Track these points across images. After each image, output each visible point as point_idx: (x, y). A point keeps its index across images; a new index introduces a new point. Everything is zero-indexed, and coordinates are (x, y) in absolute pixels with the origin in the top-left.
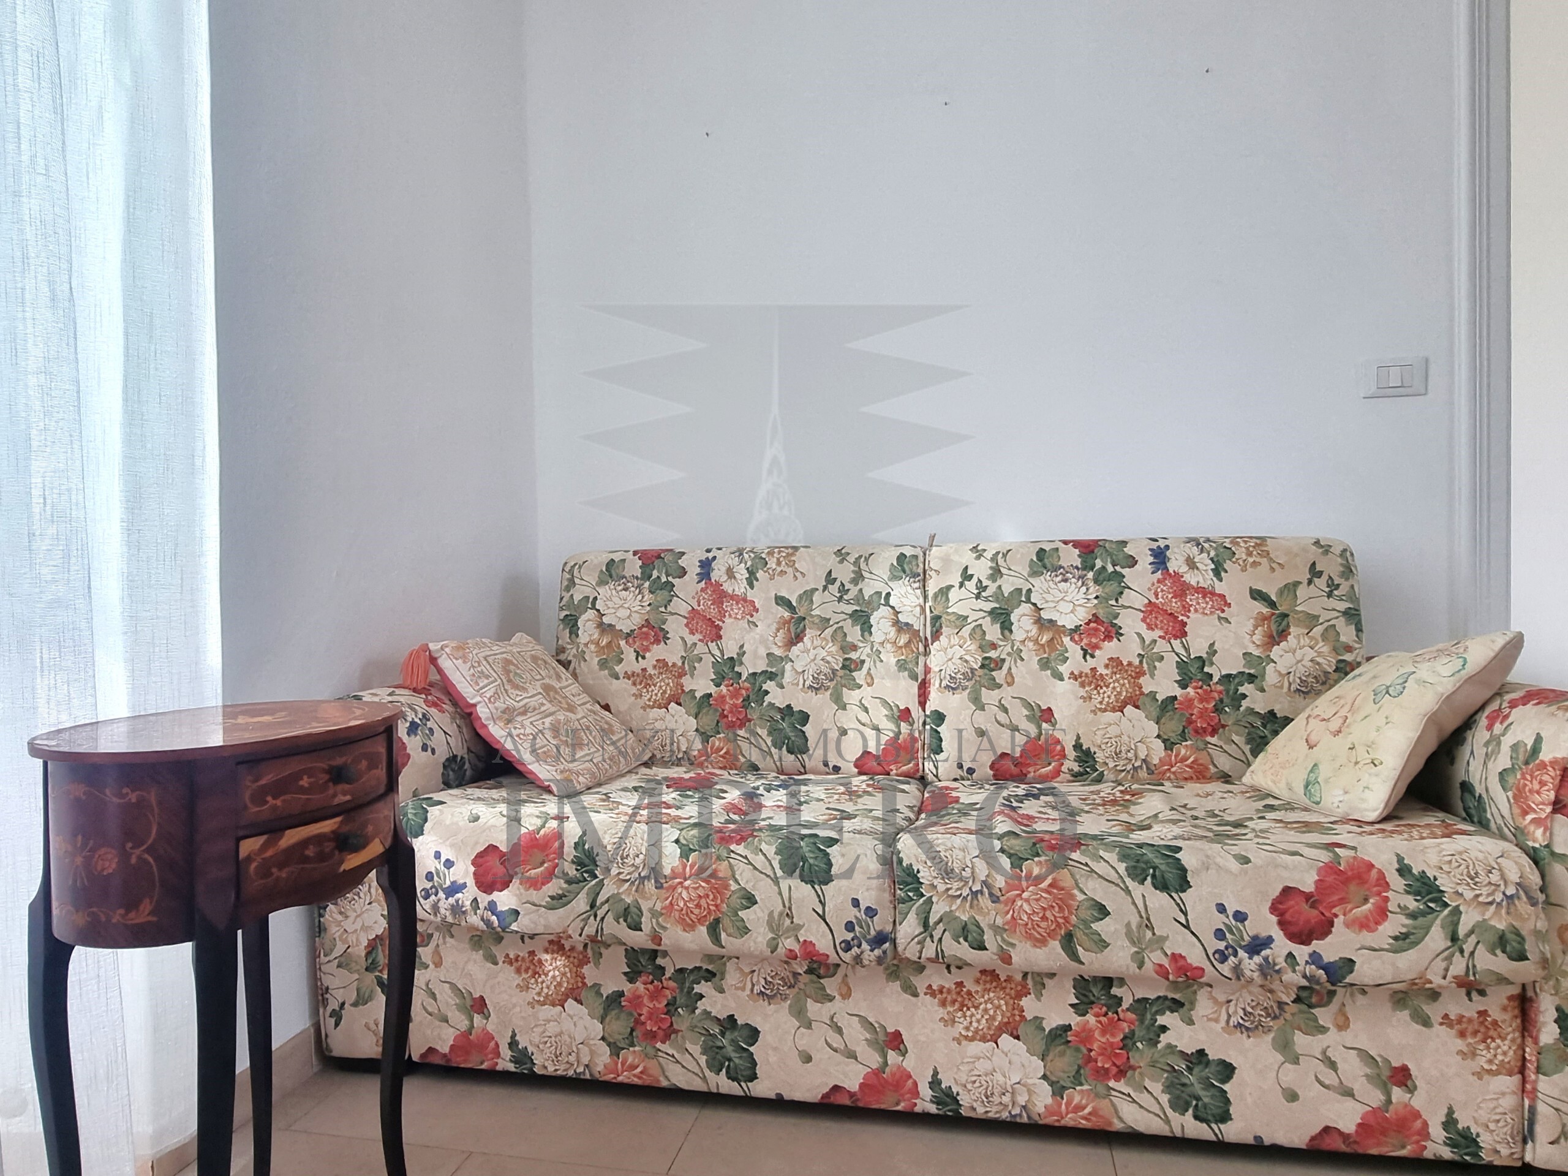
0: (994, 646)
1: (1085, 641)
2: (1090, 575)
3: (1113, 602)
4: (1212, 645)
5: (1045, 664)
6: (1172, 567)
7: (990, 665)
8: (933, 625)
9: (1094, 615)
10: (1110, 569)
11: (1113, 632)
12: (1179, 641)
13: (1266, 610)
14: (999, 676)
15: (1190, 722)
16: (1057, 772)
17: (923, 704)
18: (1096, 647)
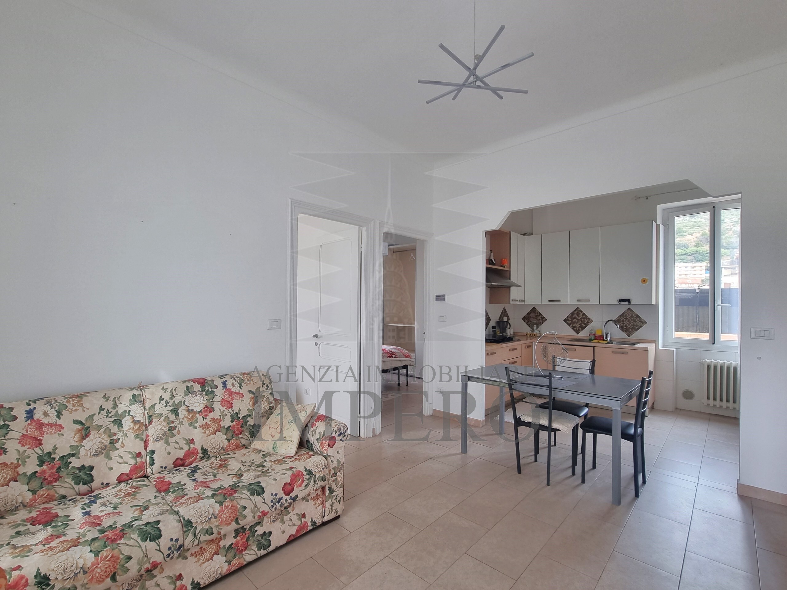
0: (173, 422)
1: (203, 414)
2: (204, 393)
3: (211, 400)
4: (240, 408)
5: (191, 424)
6: (228, 387)
7: (171, 429)
8: (149, 419)
9: (206, 405)
10: (210, 390)
11: (212, 410)
12: (231, 409)
13: (253, 396)
14: (175, 432)
15: (234, 432)
16: (196, 459)
17: (146, 449)
18: (207, 415)
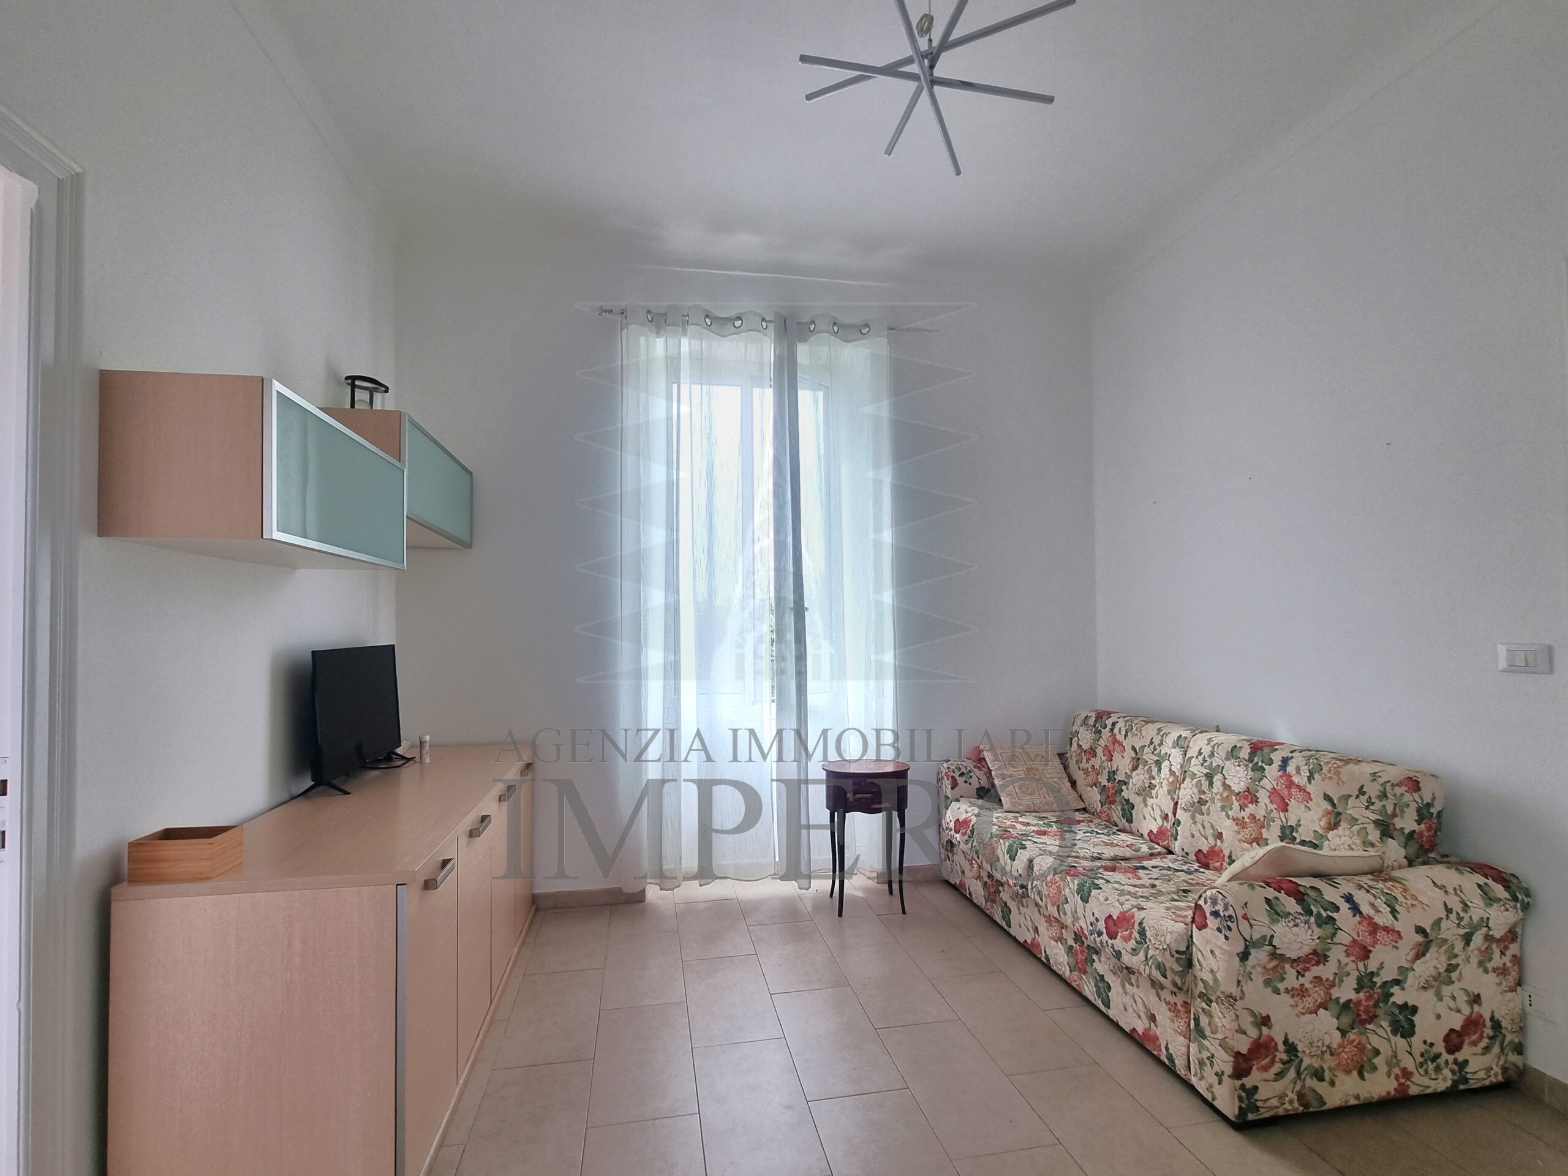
0: (1204, 793)
1: (1242, 801)
2: (1251, 765)
4: (1299, 822)
5: (1223, 808)
6: (1289, 769)
7: (1201, 802)
8: (1183, 775)
9: (1248, 788)
10: (1260, 764)
11: (1255, 800)
12: (1283, 813)
13: (1330, 808)
14: (1204, 809)
16: (1220, 867)
17: (1174, 814)
18: (1246, 806)
